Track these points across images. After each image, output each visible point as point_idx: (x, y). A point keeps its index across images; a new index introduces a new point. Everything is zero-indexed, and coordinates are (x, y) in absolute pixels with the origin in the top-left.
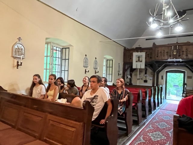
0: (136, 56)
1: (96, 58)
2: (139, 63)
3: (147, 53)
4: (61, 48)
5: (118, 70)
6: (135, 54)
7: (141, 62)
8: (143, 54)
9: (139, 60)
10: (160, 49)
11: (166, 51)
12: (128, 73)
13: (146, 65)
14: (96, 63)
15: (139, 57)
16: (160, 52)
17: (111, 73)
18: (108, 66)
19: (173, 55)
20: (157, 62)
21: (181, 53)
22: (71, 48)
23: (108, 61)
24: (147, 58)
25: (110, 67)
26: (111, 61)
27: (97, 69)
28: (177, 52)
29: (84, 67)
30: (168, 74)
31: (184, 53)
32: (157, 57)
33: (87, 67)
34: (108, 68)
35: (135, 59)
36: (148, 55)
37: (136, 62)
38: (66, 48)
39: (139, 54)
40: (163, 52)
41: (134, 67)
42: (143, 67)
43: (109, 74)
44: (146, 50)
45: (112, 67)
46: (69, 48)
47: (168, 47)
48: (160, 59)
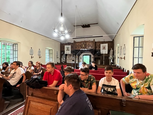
0: (66, 47)
1: (39, 49)
2: (68, 51)
3: (72, 46)
4: (13, 44)
5: (56, 55)
6: (66, 46)
7: (69, 50)
8: (70, 46)
9: (68, 50)
10: (77, 44)
11: (80, 45)
12: (64, 56)
13: (71, 52)
14: (39, 52)
15: (68, 48)
16: (77, 45)
17: (52, 57)
18: (50, 53)
19: (83, 47)
20: (76, 50)
21: (87, 46)
22: (18, 44)
23: (50, 51)
24: (72, 48)
25: (51, 54)
26: (52, 50)
27: (40, 55)
28: (85, 46)
29: (30, 54)
30: (84, 56)
31: (88, 46)
32: (76, 48)
33: (32, 55)
34: (50, 54)
35: (66, 49)
36: (72, 47)
37: (67, 50)
38: (15, 44)
39: (68, 46)
40: (78, 45)
41: (66, 53)
42: (70, 53)
43: (51, 58)
44: (71, 44)
45: (52, 54)
46: (17, 44)
47: (81, 43)
48: (77, 49)
